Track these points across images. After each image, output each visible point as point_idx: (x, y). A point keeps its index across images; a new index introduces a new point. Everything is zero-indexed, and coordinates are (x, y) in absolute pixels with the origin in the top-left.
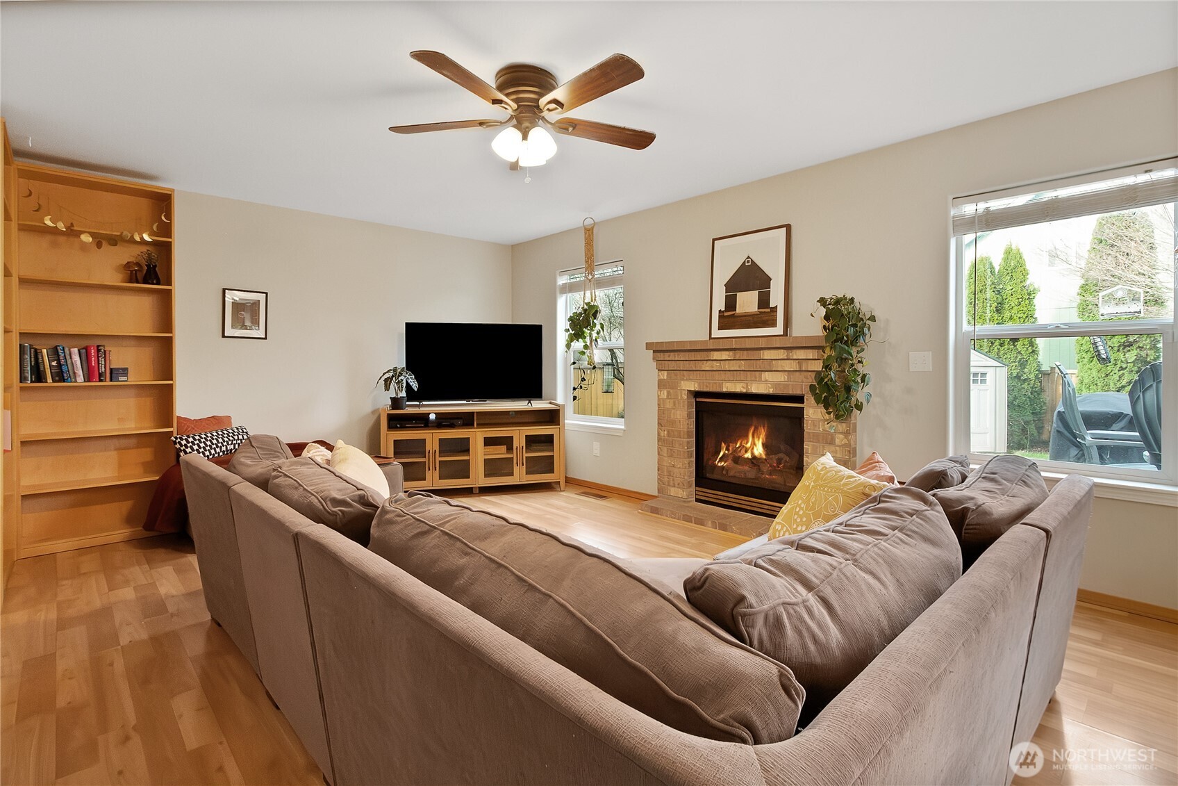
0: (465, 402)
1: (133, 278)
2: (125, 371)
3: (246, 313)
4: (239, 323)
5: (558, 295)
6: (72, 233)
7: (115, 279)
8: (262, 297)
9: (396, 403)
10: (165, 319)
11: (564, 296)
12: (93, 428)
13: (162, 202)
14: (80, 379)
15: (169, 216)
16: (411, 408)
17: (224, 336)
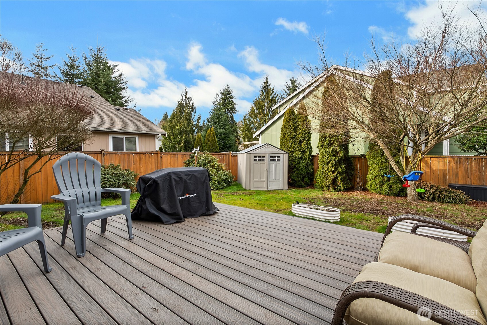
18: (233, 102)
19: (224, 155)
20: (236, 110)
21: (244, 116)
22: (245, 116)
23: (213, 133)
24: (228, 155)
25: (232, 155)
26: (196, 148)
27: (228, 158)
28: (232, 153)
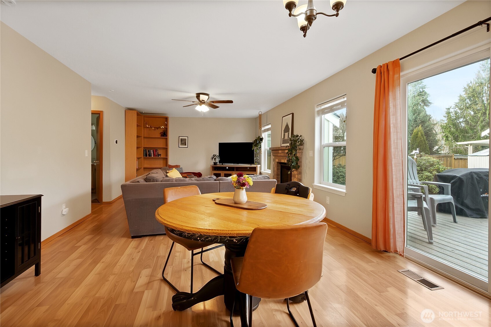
0: (233, 164)
1: (162, 136)
2: (160, 155)
3: (183, 142)
4: (182, 144)
5: (262, 133)
6: (151, 127)
7: (159, 136)
8: (187, 138)
9: (215, 163)
10: (167, 144)
11: (264, 133)
12: (155, 166)
13: (166, 119)
14: (153, 156)
15: (167, 122)
16: (219, 165)
17: (179, 147)
18: (425, 93)
19: (445, 158)
20: (430, 103)
21: (447, 109)
22: (449, 109)
23: (421, 133)
24: (450, 158)
25: (455, 159)
26: (416, 150)
27: (449, 161)
28: (454, 156)
